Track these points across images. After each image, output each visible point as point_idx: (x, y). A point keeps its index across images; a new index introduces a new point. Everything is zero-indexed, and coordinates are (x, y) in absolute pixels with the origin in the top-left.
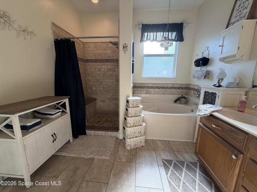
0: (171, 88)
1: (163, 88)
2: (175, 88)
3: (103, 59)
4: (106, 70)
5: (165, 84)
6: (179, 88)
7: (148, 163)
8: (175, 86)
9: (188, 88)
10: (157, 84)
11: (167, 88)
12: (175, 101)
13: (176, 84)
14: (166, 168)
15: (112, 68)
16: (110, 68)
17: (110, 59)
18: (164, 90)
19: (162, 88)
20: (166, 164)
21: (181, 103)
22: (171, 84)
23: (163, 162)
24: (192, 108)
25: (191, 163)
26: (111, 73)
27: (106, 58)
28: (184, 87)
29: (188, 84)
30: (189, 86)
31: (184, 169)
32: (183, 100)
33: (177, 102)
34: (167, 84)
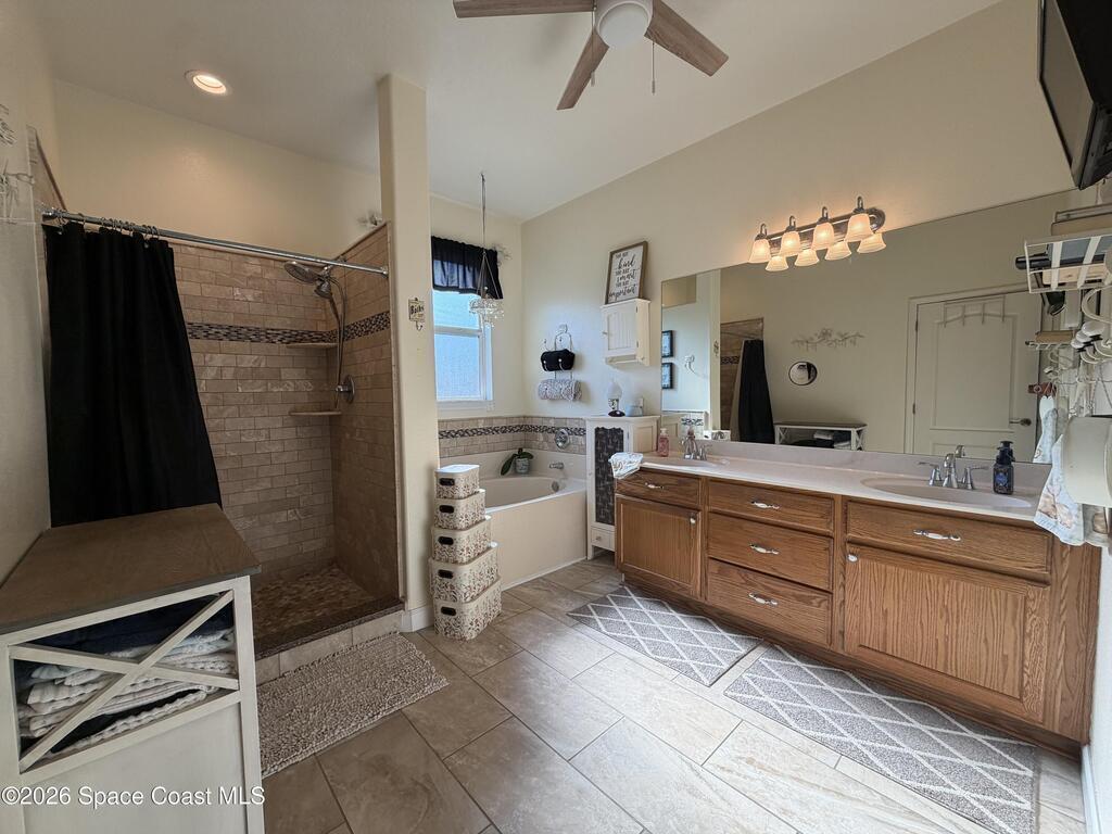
0: (486, 431)
1: (463, 433)
2: (495, 430)
3: (209, 322)
4: (228, 374)
5: (470, 419)
6: (504, 430)
7: (549, 634)
8: (496, 424)
9: (526, 427)
10: (447, 421)
11: (476, 432)
12: (504, 471)
13: (496, 418)
14: (587, 622)
15: (263, 365)
16: (251, 365)
17: (252, 325)
18: (467, 439)
19: (463, 436)
20: (581, 617)
21: (516, 474)
22: (486, 419)
23: (573, 617)
24: (552, 480)
25: (615, 592)
26: (260, 390)
27: (230, 320)
28: (514, 424)
29: (524, 417)
30: (529, 422)
31: (615, 607)
32: (521, 462)
33: (509, 472)
34: (473, 419)
